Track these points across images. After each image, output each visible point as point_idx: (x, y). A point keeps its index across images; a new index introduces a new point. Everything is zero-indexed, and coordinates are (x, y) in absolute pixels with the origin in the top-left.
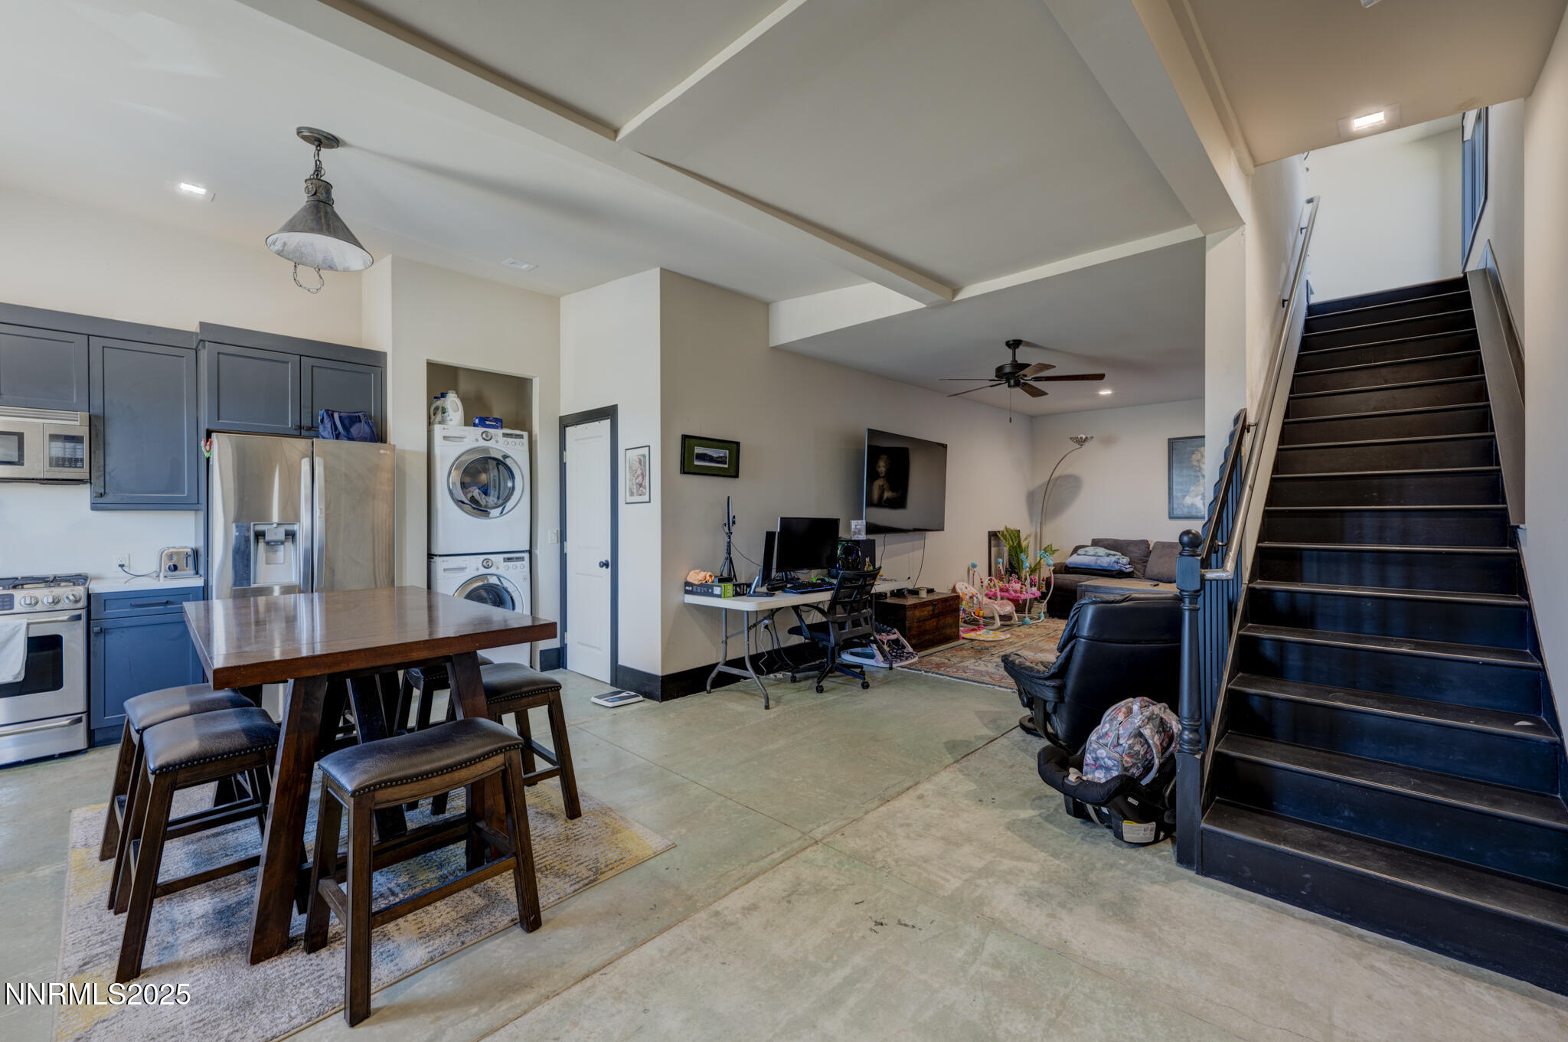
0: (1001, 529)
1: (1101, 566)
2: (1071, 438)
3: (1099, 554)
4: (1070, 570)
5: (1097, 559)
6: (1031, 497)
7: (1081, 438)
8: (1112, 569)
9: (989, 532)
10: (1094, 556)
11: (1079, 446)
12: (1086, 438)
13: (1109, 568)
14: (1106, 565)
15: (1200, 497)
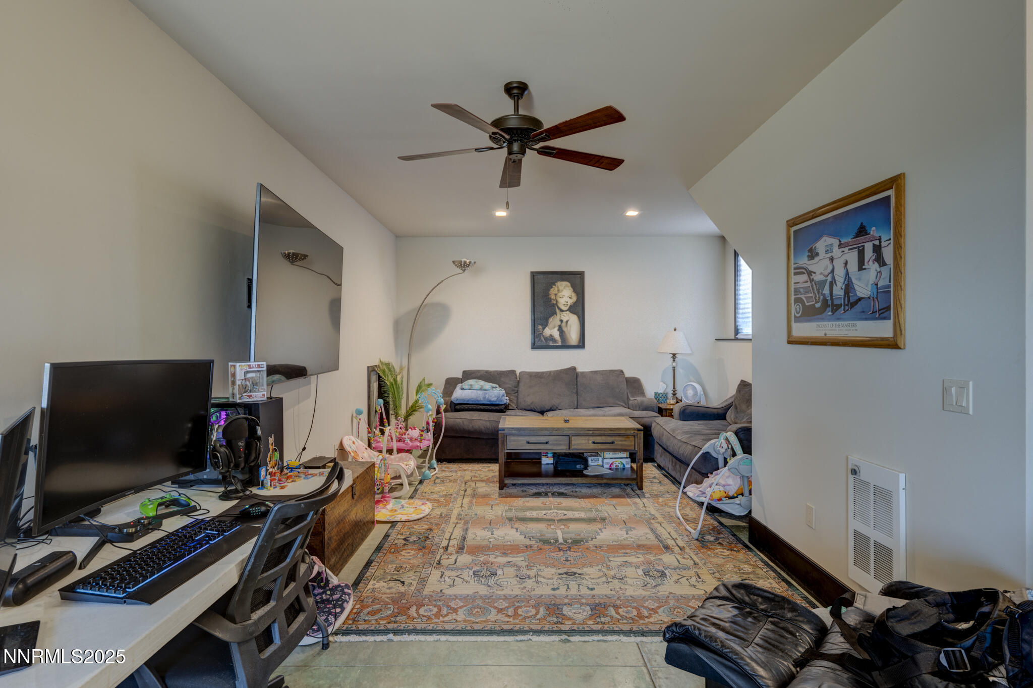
0: (377, 363)
1: (490, 401)
2: (454, 262)
3: (484, 388)
4: (458, 407)
5: (485, 394)
6: (397, 326)
7: (465, 262)
8: (501, 403)
9: (368, 367)
10: (481, 389)
11: (461, 271)
12: (470, 263)
13: (497, 403)
14: (495, 399)
15: (557, 328)
